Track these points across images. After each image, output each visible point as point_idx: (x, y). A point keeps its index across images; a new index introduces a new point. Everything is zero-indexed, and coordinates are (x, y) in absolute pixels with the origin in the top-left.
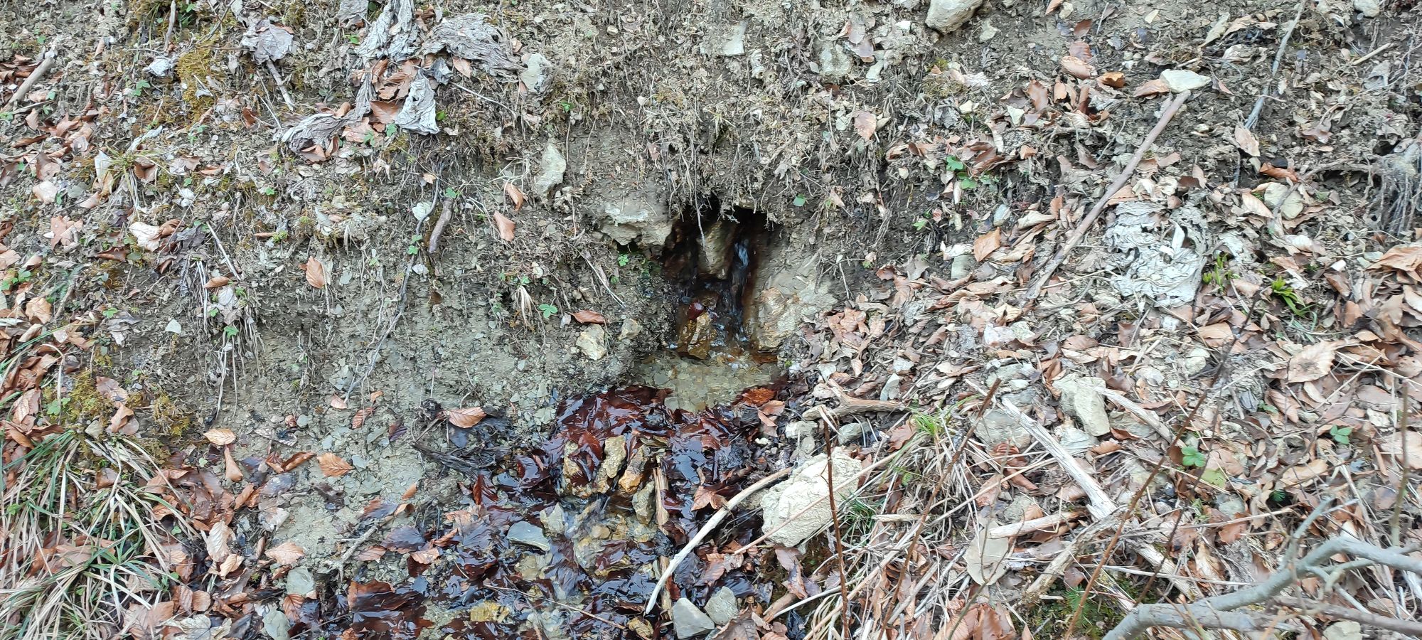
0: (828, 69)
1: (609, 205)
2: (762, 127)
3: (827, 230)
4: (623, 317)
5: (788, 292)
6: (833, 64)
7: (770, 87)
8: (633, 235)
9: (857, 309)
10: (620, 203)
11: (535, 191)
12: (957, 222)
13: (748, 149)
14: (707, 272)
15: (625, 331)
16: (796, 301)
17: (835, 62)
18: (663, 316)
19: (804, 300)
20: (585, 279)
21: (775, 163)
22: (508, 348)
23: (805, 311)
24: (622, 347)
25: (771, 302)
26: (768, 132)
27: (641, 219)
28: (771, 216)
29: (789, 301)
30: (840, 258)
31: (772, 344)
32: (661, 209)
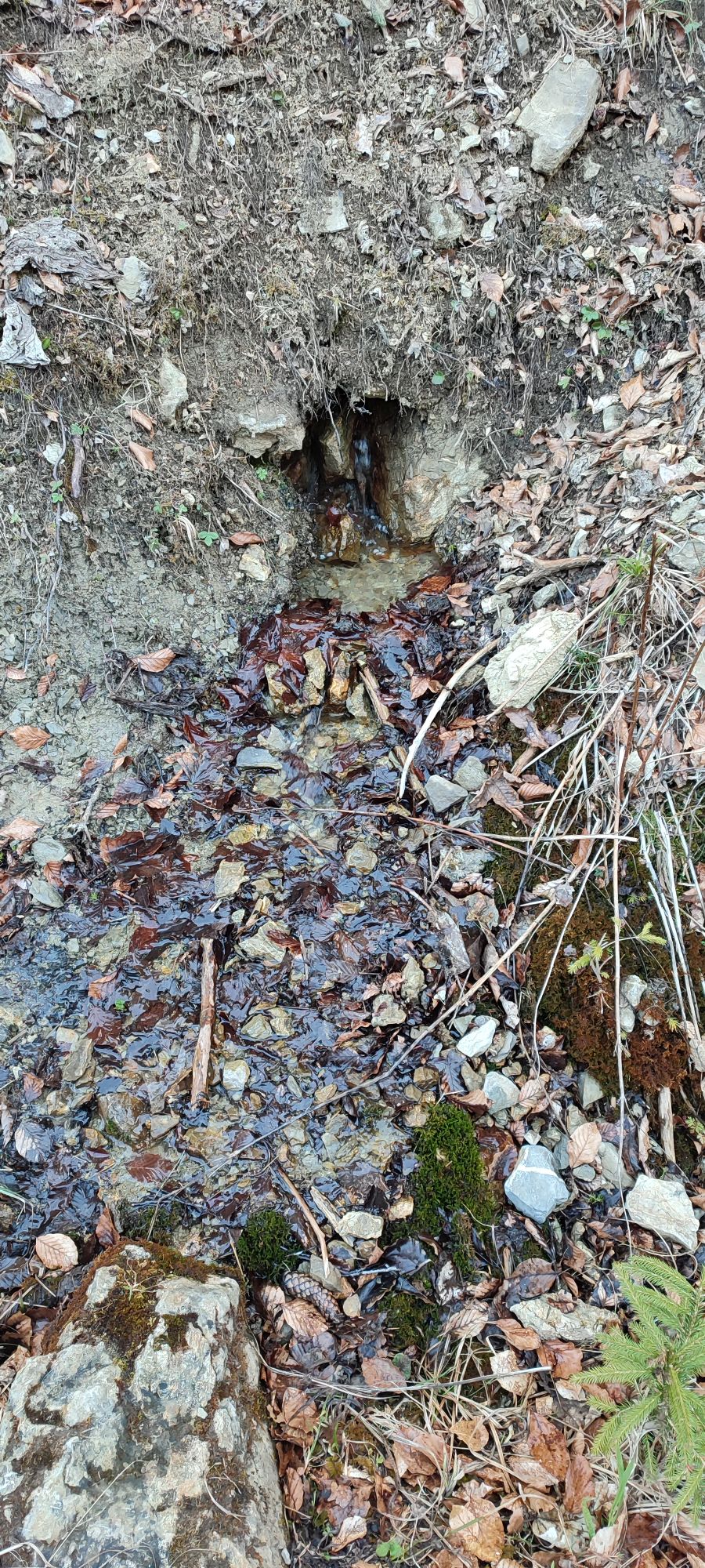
0: (440, 232)
1: (241, 416)
2: (383, 307)
3: (470, 405)
4: (278, 532)
5: (437, 477)
6: (444, 225)
7: (383, 262)
8: (268, 444)
9: (518, 478)
10: (253, 412)
11: (162, 412)
12: (599, 373)
13: (373, 333)
14: (335, 475)
15: (283, 546)
16: (447, 484)
17: (448, 223)
18: (305, 526)
19: (454, 481)
20: (231, 500)
21: (406, 343)
22: (174, 585)
23: (457, 492)
24: (283, 564)
25: (420, 490)
26: (391, 310)
27: (280, 425)
28: (403, 401)
29: (440, 485)
30: (488, 430)
31: (426, 534)
32: (295, 411)
